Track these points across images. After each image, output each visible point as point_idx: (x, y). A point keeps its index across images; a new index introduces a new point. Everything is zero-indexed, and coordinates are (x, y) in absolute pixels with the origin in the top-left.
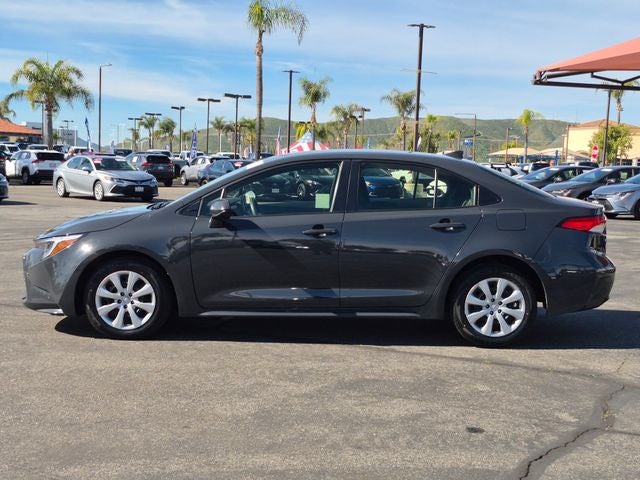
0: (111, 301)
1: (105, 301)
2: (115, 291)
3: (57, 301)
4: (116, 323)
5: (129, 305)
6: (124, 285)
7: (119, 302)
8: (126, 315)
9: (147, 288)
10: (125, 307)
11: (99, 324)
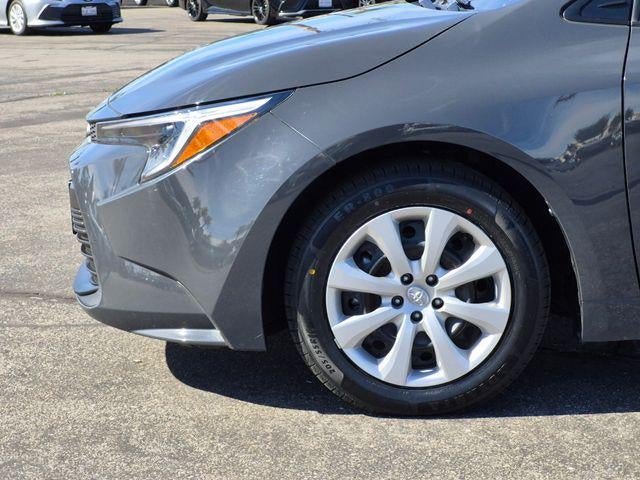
0: (372, 301)
1: (353, 303)
2: (383, 269)
3: (206, 308)
4: (390, 368)
5: (428, 313)
6: (413, 252)
7: (397, 302)
8: (421, 342)
9: (485, 258)
10: (416, 318)
11: (339, 375)
